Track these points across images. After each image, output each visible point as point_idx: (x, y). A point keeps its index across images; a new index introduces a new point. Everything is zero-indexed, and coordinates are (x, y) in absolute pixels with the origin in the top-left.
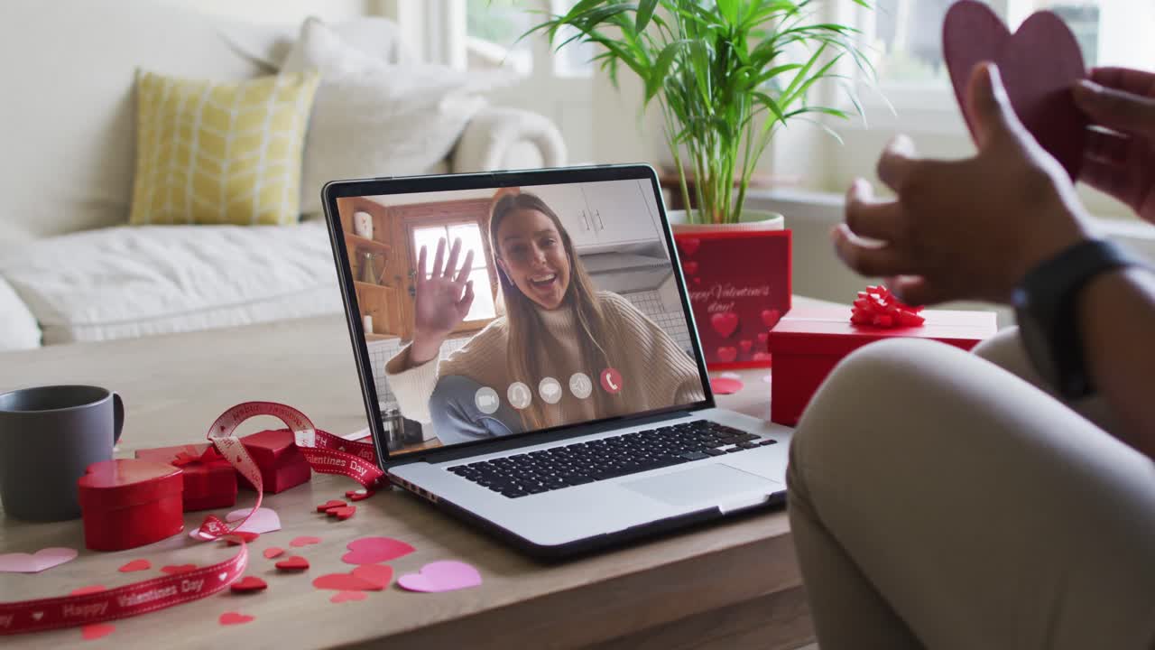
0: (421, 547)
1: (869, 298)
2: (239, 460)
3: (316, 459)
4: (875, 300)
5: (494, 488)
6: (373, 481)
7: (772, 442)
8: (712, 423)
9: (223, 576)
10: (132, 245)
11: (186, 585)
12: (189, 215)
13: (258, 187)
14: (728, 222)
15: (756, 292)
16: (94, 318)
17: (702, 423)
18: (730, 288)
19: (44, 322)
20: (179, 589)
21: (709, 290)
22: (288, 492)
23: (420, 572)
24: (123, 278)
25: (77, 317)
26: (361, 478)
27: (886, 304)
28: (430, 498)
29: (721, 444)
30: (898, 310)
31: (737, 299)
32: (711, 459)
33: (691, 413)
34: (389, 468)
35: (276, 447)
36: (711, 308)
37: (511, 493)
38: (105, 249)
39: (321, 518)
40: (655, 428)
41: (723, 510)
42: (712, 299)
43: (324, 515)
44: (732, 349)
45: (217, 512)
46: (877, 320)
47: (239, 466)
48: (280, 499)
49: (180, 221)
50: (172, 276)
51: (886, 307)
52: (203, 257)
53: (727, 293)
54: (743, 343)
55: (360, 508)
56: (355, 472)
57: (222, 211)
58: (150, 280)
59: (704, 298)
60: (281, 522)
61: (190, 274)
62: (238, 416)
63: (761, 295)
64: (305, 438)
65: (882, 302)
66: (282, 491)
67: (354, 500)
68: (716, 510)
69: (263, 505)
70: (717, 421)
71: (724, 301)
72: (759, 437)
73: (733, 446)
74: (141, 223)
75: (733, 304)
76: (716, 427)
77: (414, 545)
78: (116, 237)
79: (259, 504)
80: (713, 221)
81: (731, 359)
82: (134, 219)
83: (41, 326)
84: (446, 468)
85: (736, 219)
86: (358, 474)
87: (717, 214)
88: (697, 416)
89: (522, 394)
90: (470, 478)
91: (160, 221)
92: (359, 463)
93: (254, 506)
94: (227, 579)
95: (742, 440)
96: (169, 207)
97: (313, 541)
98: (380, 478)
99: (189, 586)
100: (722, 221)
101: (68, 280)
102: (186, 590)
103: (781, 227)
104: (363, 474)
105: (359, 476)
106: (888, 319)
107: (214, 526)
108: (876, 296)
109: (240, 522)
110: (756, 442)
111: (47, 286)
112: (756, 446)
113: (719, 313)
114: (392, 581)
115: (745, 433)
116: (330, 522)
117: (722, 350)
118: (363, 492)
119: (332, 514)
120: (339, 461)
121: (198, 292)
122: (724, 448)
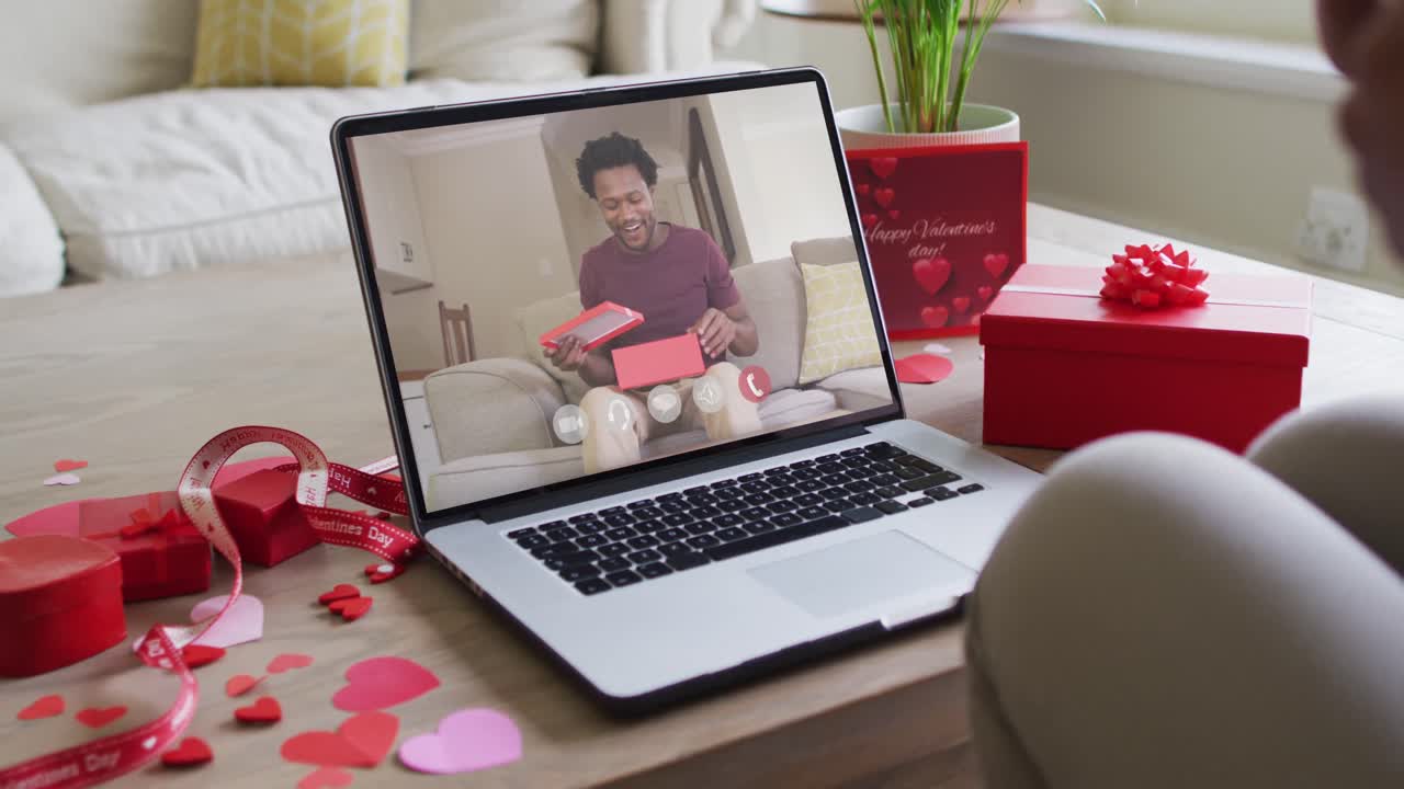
0: (452, 678)
1: (1128, 263)
2: (211, 529)
3: (321, 523)
4: (1135, 268)
5: (566, 575)
6: (403, 552)
7: (976, 488)
8: (896, 448)
9: (150, 743)
10: (188, 119)
11: (92, 762)
12: (266, 74)
13: (353, 37)
14: (941, 131)
15: (976, 229)
16: (131, 223)
17: (881, 450)
18: (939, 225)
19: (69, 229)
20: (82, 767)
21: (911, 228)
22: (285, 564)
23: (436, 731)
24: (172, 167)
25: (109, 224)
26: (385, 550)
27: (1150, 274)
28: (475, 590)
29: (901, 492)
30: (1169, 284)
31: (947, 238)
32: (886, 519)
33: (867, 428)
34: (427, 530)
35: (266, 503)
36: (913, 252)
37: (589, 585)
38: (154, 125)
39: (322, 617)
40: (812, 458)
41: (887, 623)
42: (914, 241)
43: (325, 610)
44: (942, 309)
45: (180, 603)
46: (1138, 297)
47: (210, 536)
48: (272, 578)
49: (255, 82)
50: (234, 165)
51: (1153, 277)
52: (275, 136)
53: (936, 231)
54: (957, 300)
55: (380, 597)
56: (376, 544)
57: (307, 69)
58: (205, 171)
59: (902, 239)
60: (267, 624)
61: (258, 162)
62: (228, 445)
63: (984, 234)
64: (312, 489)
65: (1145, 272)
66: (279, 562)
67: (374, 582)
68: (877, 625)
69: (244, 591)
70: (902, 445)
71: (932, 242)
72: (958, 478)
73: (919, 495)
74: (205, 86)
75: (943, 246)
76: (903, 456)
77: (438, 673)
78: (169, 106)
79: (239, 588)
80: (920, 130)
81: (939, 324)
82: (198, 78)
83: (64, 236)
84: (507, 532)
85: (952, 125)
86: (379, 545)
87: (926, 118)
88: (878, 434)
89: (623, 412)
90: (537, 553)
91: (229, 83)
92: (381, 530)
93: (231, 591)
94: (157, 746)
95: (933, 482)
96: (240, 64)
97: (300, 661)
98: (413, 548)
99: (95, 762)
100: (933, 130)
101: (104, 170)
102: (92, 769)
103: (1015, 138)
104: (387, 544)
105: (381, 548)
106: (1155, 297)
107: (157, 646)
108: (1138, 261)
109: (206, 624)
110: (952, 486)
111: (74, 178)
112: (953, 495)
113: (924, 259)
114: (393, 750)
115: (941, 469)
116: (334, 624)
117: (927, 310)
118: (387, 568)
119: (339, 608)
120: (352, 527)
121: (266, 183)
122: (903, 499)
